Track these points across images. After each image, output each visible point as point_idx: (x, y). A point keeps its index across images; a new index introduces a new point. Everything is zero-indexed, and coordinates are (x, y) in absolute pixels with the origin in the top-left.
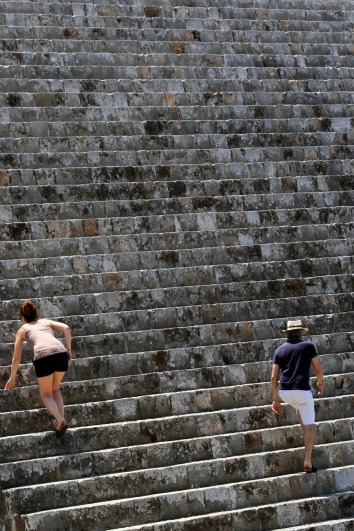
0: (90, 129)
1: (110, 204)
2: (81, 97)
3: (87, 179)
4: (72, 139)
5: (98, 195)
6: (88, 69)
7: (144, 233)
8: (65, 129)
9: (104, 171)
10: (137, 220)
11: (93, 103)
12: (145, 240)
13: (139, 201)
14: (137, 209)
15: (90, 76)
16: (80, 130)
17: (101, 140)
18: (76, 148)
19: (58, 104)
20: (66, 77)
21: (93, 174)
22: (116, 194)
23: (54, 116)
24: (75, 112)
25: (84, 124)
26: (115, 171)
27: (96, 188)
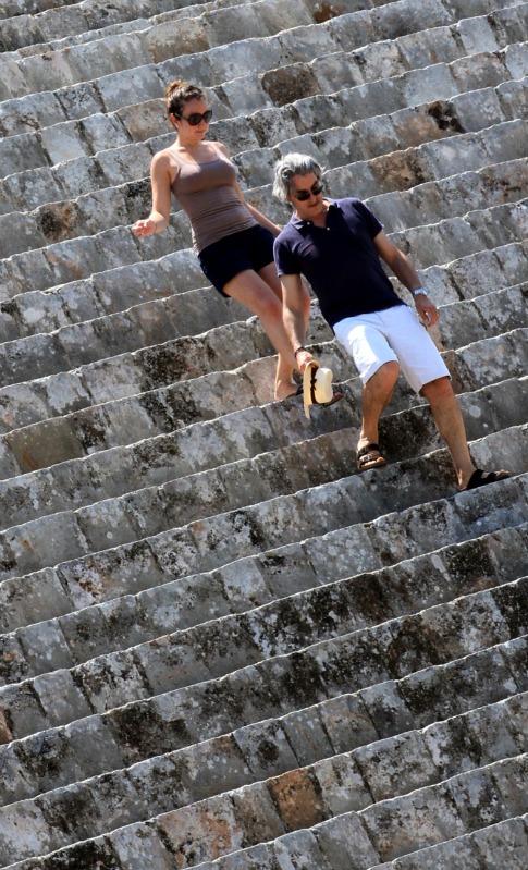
0: (207, 495)
1: (333, 708)
2: (150, 403)
3: (242, 653)
4: (162, 540)
5: (292, 690)
6: (145, 315)
7: (468, 769)
8: (129, 515)
9: (287, 613)
10: (432, 736)
11: (193, 414)
12: (476, 790)
13: (425, 675)
14: (422, 702)
15: (158, 334)
16: (174, 506)
17: (251, 520)
18: (181, 563)
19: (86, 444)
20: (86, 358)
21: (257, 629)
22: (344, 673)
23: (87, 487)
24: (143, 456)
25: (183, 485)
26: (321, 602)
27: (279, 670)
